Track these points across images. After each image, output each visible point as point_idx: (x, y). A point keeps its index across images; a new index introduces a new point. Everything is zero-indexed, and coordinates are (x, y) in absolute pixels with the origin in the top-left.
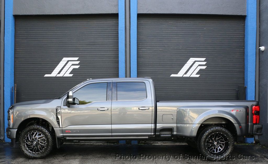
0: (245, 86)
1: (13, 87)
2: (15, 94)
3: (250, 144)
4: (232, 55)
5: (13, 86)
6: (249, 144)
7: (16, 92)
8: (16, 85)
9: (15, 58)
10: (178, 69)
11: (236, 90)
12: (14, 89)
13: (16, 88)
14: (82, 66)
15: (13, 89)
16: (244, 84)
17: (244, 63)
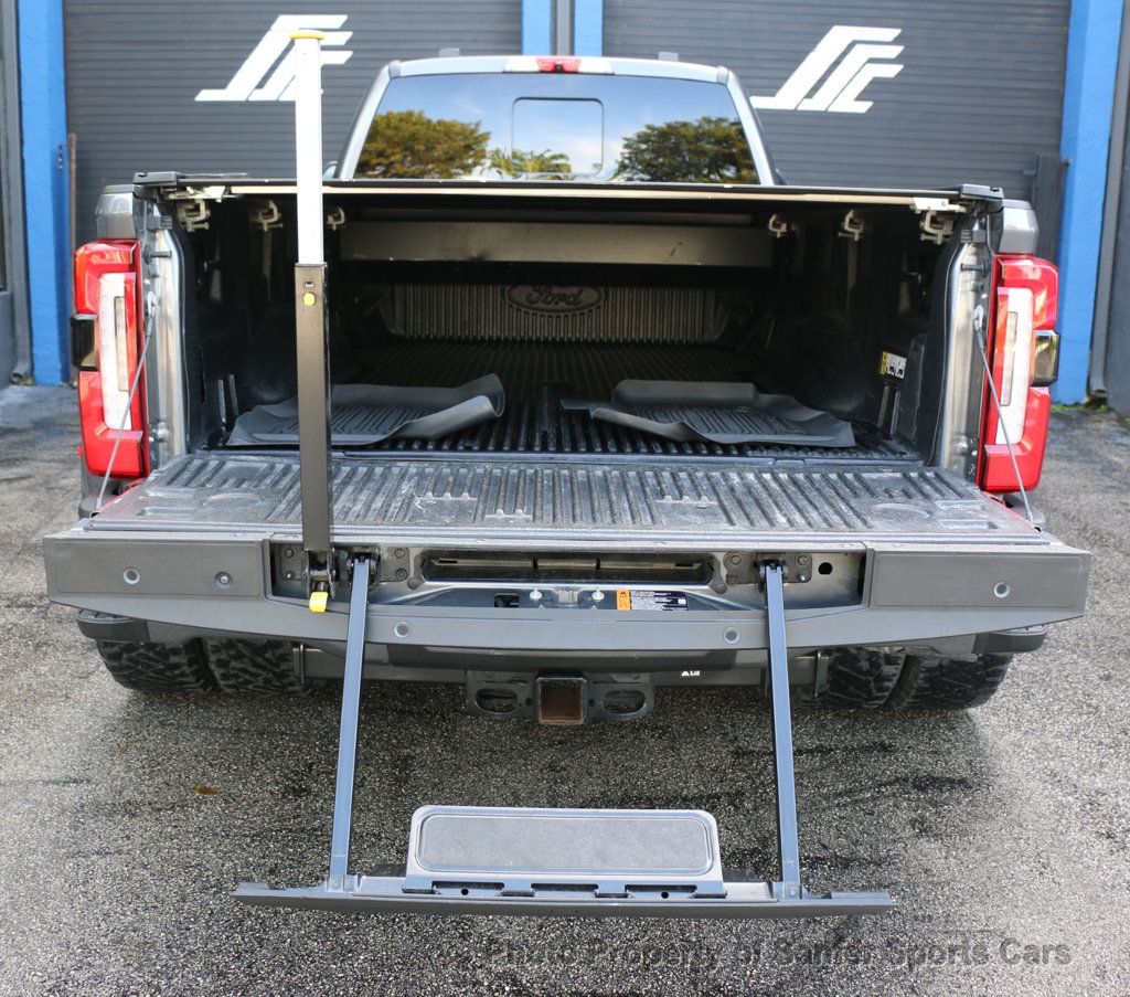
0: (1064, 158)
1: (61, 147)
2: (74, 176)
3: (1067, 409)
4: (1014, 19)
5: (64, 142)
6: (1065, 406)
7: (74, 166)
8: (74, 136)
9: (66, 15)
10: (779, 74)
11: (1026, 172)
12: (65, 156)
13: (74, 150)
14: (361, 56)
15: (61, 156)
16: (1057, 147)
17: (1065, 56)
